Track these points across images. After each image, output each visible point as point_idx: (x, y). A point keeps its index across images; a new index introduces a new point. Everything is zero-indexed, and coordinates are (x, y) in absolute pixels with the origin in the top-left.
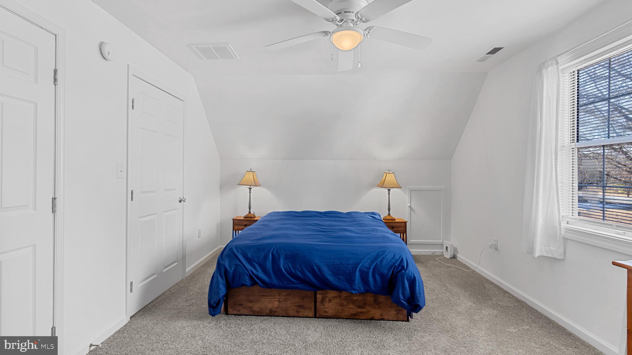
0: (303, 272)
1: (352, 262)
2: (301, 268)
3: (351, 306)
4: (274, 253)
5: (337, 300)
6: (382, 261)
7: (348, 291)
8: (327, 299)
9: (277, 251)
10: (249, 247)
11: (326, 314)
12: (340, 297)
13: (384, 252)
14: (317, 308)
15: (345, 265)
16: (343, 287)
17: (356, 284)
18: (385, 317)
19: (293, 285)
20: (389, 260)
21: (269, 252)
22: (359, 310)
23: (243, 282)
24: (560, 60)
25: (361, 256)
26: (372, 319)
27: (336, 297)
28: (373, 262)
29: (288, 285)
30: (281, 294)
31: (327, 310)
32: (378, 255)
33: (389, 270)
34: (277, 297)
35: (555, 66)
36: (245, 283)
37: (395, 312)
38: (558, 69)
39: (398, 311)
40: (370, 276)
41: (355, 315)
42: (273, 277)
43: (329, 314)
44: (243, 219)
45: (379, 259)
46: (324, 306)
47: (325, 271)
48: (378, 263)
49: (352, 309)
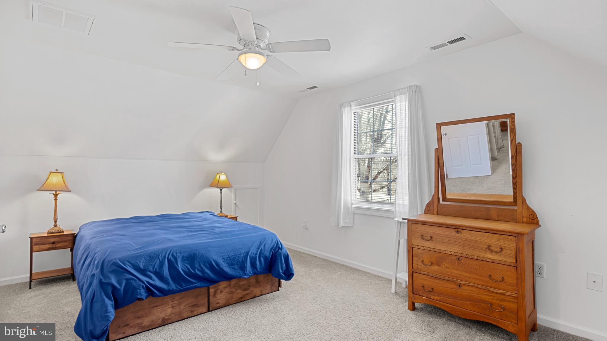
0: (202, 271)
1: (243, 252)
2: (200, 266)
3: (239, 291)
4: (169, 258)
5: (227, 290)
6: (264, 246)
7: (242, 277)
8: (219, 291)
9: (172, 255)
10: (138, 257)
11: (218, 305)
12: (229, 285)
13: (265, 239)
14: (210, 302)
15: (238, 255)
16: (238, 275)
17: (248, 270)
18: (264, 293)
19: (192, 286)
20: (269, 244)
21: (165, 257)
22: (245, 292)
23: (138, 296)
24: (352, 103)
25: (249, 245)
26: (255, 297)
27: (226, 287)
28: (259, 248)
29: (187, 287)
30: (174, 299)
31: (218, 301)
32: (261, 242)
33: (270, 253)
34: (171, 303)
35: (350, 107)
36: (141, 297)
37: (270, 286)
38: (351, 109)
39: (272, 285)
40: (258, 260)
41: (241, 298)
42: (171, 282)
43: (220, 305)
44: (46, 235)
45: (263, 245)
46: (216, 299)
47: (222, 265)
48: (262, 248)
49: (239, 294)
